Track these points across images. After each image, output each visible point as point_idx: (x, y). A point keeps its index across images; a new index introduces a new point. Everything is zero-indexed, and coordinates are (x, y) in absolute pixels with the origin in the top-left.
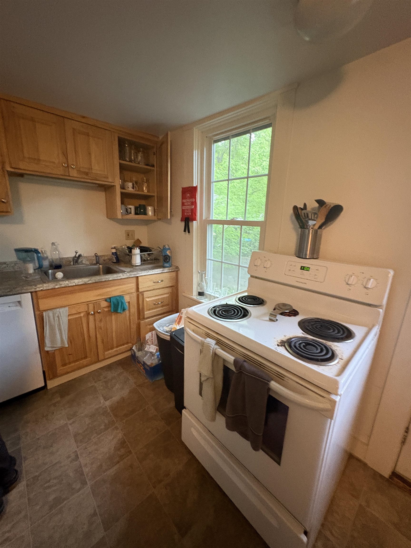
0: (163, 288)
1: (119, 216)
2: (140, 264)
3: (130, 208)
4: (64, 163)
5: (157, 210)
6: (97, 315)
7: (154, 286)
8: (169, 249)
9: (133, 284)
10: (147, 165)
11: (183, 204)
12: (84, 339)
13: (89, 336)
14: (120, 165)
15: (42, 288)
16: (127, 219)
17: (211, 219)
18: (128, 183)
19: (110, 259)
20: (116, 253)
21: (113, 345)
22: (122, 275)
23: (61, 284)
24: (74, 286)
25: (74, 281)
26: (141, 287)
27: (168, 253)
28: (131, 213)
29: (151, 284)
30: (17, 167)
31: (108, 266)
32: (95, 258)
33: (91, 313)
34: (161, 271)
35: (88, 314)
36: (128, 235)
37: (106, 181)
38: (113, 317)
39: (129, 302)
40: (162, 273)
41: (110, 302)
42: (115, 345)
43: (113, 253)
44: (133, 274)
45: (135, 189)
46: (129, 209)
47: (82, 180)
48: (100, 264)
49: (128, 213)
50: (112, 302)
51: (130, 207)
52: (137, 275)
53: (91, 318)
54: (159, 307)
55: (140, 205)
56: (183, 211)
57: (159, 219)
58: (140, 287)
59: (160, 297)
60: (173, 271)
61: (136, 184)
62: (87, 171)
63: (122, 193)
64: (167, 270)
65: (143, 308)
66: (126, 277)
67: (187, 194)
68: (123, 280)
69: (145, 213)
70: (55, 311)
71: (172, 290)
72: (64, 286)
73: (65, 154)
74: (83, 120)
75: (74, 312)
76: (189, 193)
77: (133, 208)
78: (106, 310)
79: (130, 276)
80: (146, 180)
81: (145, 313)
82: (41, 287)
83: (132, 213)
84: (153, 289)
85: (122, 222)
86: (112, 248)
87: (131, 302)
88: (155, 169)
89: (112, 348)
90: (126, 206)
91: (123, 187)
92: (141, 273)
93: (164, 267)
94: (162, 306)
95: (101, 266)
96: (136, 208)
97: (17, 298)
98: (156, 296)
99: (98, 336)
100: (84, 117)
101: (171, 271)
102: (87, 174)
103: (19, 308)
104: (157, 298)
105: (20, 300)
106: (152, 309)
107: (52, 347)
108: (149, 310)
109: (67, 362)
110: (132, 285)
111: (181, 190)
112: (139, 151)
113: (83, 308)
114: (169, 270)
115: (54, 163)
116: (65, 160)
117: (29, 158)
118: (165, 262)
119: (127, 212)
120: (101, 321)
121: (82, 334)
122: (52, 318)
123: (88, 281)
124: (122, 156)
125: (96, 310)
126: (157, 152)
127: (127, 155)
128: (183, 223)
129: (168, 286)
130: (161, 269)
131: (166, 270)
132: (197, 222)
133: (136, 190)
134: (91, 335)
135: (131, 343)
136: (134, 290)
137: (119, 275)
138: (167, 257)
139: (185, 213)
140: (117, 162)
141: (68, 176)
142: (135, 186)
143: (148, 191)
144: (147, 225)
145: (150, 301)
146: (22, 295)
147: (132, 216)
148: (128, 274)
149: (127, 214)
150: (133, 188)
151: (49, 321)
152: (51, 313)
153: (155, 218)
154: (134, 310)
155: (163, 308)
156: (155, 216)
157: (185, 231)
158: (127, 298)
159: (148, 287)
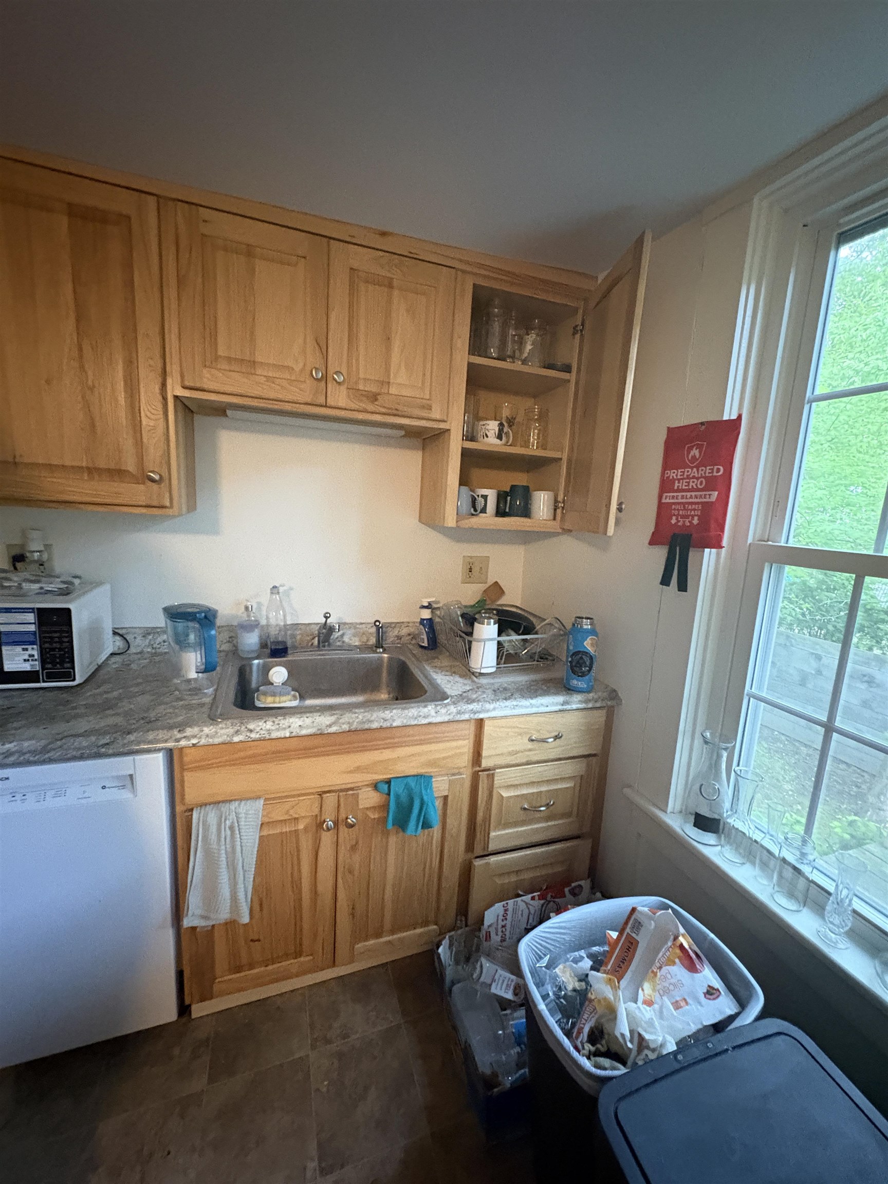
0: (560, 759)
1: (451, 522)
2: (493, 670)
3: (485, 497)
4: (317, 369)
5: (564, 502)
6: (343, 830)
7: (530, 750)
8: (593, 632)
9: (466, 742)
10: (550, 367)
11: (666, 485)
12: (300, 899)
13: (315, 892)
14: (471, 367)
15: (194, 741)
16: (471, 529)
17: (782, 544)
18: (488, 422)
19: (414, 636)
20: (430, 620)
21: (382, 926)
22: (433, 713)
23: (251, 731)
24: (285, 738)
25: (291, 720)
26: (492, 752)
27: (588, 645)
28: (484, 511)
29: (524, 743)
30: (198, 385)
31: (404, 659)
32: (374, 630)
33: (327, 825)
34: (557, 704)
35: (320, 825)
36: (471, 570)
37: (423, 419)
38: (393, 840)
39: (446, 798)
40: (560, 711)
41: (389, 794)
42: (387, 925)
43: (422, 620)
44: (468, 711)
45: (504, 438)
46: (480, 498)
47: (360, 416)
48: (385, 651)
49: (475, 510)
50: (392, 794)
51: (485, 492)
52: (481, 716)
53: (327, 839)
54: (539, 820)
55: (513, 487)
56: (663, 510)
57: (568, 531)
58: (485, 753)
59: (544, 788)
60: (599, 708)
61: (508, 425)
62: (373, 388)
63: (465, 453)
64: (580, 702)
65: (487, 819)
66: (446, 719)
67: (691, 448)
68: (434, 729)
69: (526, 512)
70: (224, 808)
71: (588, 765)
72: (258, 736)
73: (322, 346)
74: (379, 243)
75: (278, 815)
76: (699, 447)
77: (491, 494)
78: (374, 815)
79: (458, 718)
80: (540, 413)
81: (493, 834)
82: (194, 737)
83: (487, 511)
84: (524, 760)
85: (459, 535)
86: (423, 607)
87: (450, 799)
88: (573, 376)
89: (378, 935)
90: (473, 491)
91: (470, 436)
92: (494, 709)
93: (569, 689)
94: (548, 818)
95: (386, 655)
96: (502, 497)
97: (123, 765)
98: (532, 783)
99: (341, 895)
100: (384, 234)
101: (590, 705)
102: (374, 398)
103: (126, 795)
104: (534, 790)
105: (131, 772)
106: (516, 824)
107: (205, 918)
108: (507, 825)
109: (244, 960)
110: (460, 743)
111: (663, 436)
112: (528, 329)
113: (306, 809)
114: (586, 701)
115: (290, 369)
116: (319, 363)
117: (229, 359)
118: (574, 672)
119: (476, 508)
120: (354, 848)
121: (296, 885)
122: (213, 829)
123: (330, 726)
124: (477, 345)
125: (343, 816)
126: (587, 325)
127: (495, 341)
128: (660, 554)
129: (575, 753)
130: (560, 699)
131: (576, 702)
132: (718, 555)
133: (507, 442)
134: (320, 888)
135: (436, 924)
136: (465, 760)
137: (426, 710)
138: (581, 658)
139: (674, 518)
140: (462, 358)
141: (321, 406)
142: (505, 430)
143: (543, 446)
144: (525, 543)
145: (511, 797)
146: (138, 758)
147: (488, 519)
148: (453, 709)
149: (473, 515)
150: (500, 437)
151: (205, 838)
152: (212, 816)
153: (555, 526)
154: (458, 823)
155: (550, 823)
156: (554, 519)
157: (665, 581)
158: (440, 786)
159: (512, 753)
